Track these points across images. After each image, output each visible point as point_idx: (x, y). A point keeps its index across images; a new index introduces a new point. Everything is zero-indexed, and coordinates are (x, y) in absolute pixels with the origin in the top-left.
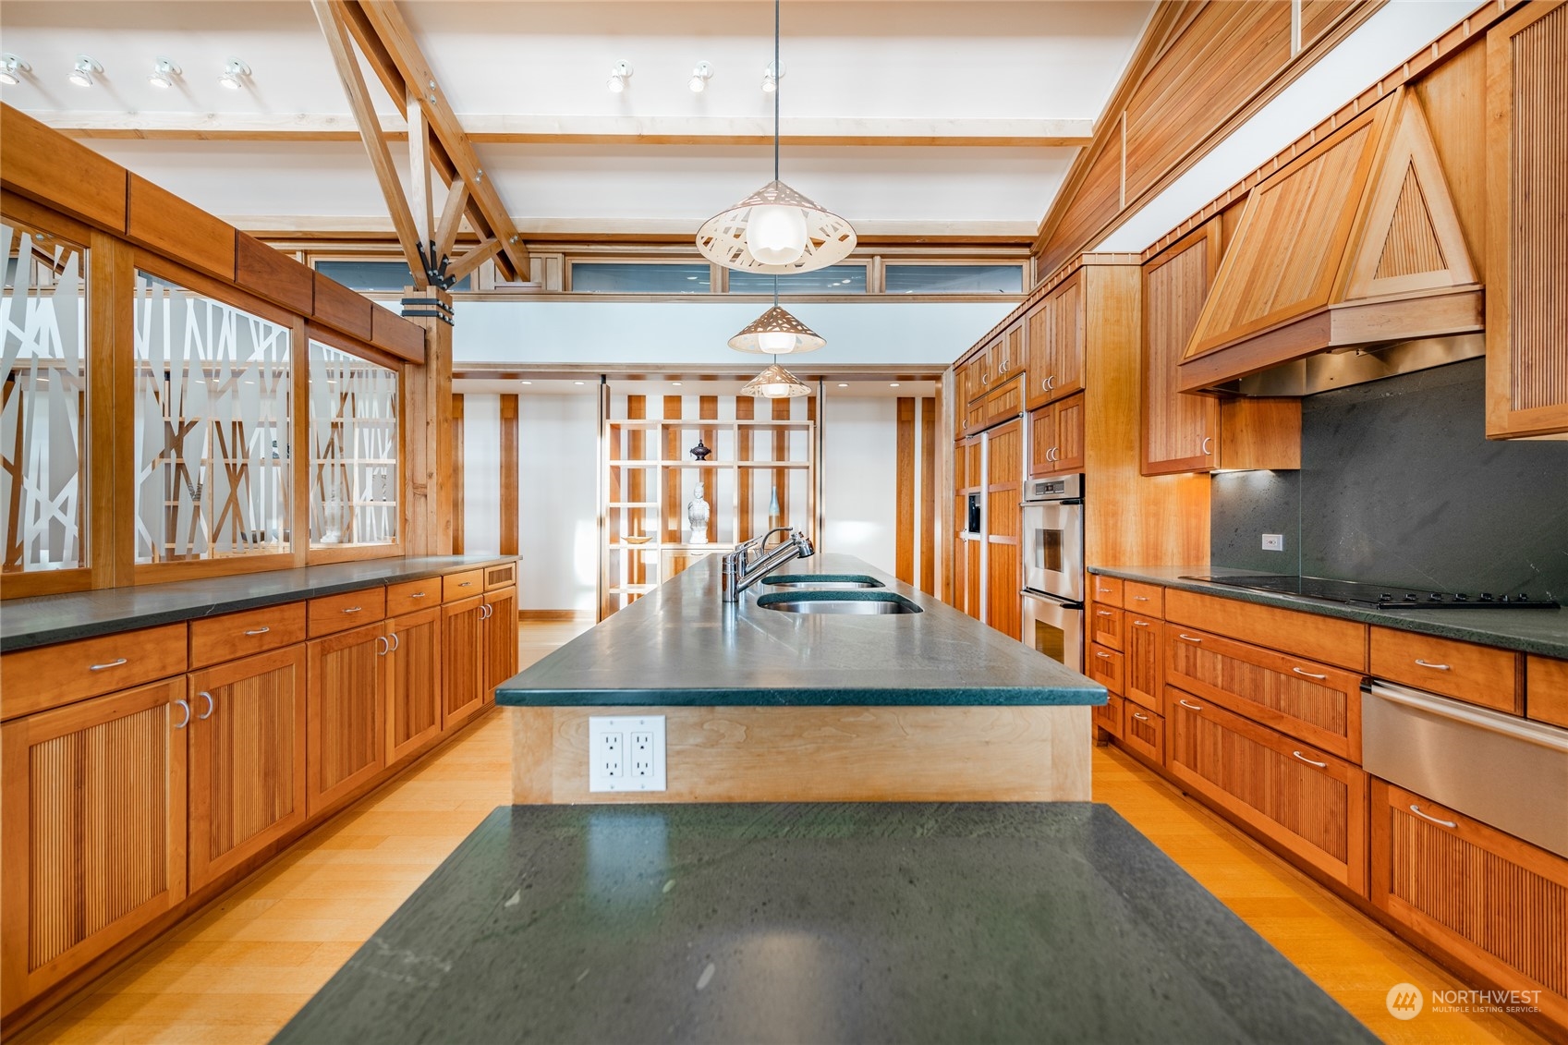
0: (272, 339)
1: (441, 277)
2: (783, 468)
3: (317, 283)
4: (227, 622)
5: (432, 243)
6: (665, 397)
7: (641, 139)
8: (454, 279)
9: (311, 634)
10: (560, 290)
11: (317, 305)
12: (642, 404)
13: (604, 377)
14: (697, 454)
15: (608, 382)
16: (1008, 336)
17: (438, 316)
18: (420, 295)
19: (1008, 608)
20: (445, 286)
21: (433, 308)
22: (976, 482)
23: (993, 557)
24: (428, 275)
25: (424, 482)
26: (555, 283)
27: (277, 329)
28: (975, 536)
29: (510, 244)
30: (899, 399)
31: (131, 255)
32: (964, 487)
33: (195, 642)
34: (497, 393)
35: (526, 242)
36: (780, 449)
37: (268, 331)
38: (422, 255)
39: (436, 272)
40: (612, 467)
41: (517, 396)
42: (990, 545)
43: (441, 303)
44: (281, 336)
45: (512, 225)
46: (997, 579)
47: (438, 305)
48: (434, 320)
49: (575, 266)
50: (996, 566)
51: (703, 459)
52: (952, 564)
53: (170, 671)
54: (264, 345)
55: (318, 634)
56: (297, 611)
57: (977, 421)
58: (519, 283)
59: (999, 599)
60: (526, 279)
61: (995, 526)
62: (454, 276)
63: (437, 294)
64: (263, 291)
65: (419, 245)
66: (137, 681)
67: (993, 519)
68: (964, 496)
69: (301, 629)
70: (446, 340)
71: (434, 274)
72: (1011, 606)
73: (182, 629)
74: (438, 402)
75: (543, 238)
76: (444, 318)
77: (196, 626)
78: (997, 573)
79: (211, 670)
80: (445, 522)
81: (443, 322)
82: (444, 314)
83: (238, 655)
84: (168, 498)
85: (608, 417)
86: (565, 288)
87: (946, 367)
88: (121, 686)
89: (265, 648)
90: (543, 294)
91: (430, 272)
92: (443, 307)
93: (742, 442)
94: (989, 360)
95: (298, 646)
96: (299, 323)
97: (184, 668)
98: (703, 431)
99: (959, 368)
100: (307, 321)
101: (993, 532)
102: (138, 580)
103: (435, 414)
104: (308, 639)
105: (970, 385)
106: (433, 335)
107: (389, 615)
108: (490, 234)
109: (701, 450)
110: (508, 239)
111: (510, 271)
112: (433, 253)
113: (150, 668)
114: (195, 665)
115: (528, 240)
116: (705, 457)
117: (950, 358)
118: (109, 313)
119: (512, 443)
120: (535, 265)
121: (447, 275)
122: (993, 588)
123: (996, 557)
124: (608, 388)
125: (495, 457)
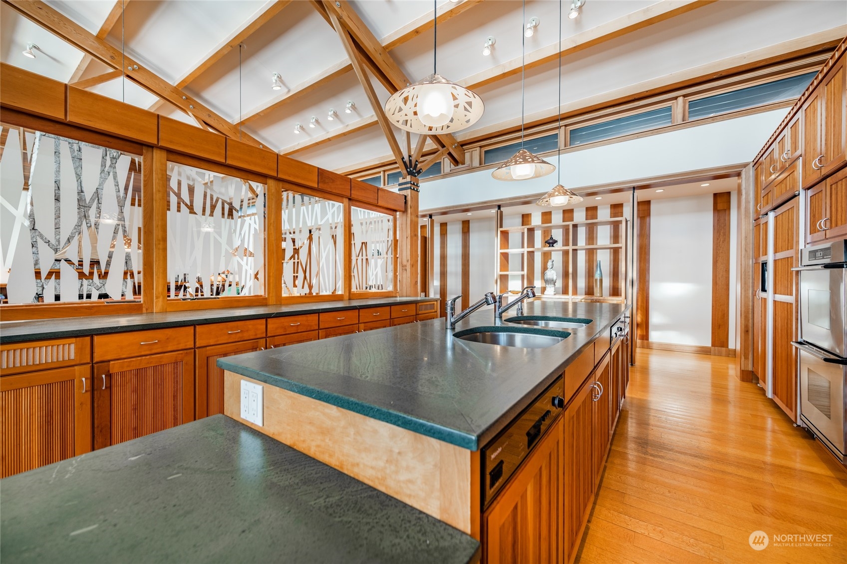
0: (335, 208)
1: (414, 171)
2: (593, 249)
3: (352, 183)
4: (282, 319)
5: (410, 156)
6: (542, 213)
7: (504, 75)
8: (421, 171)
9: (321, 327)
10: (478, 166)
11: (352, 192)
12: (529, 219)
13: (499, 207)
14: (549, 243)
15: (502, 209)
16: (789, 129)
17: (411, 189)
18: (405, 181)
19: (787, 355)
20: (416, 174)
21: (409, 185)
22: (766, 253)
23: (777, 312)
24: (407, 171)
25: (405, 264)
26: (476, 163)
27: (337, 204)
28: (763, 295)
29: (452, 148)
30: (715, 195)
31: (281, 184)
32: (759, 257)
33: (269, 326)
34: (460, 221)
35: (462, 145)
36: (616, 237)
37: (333, 205)
38: (405, 163)
39: (411, 169)
40: (502, 254)
41: (469, 221)
42: (775, 302)
43: (412, 183)
44: (339, 207)
45: (454, 139)
46: (780, 331)
47: (411, 184)
48: (409, 191)
49: (486, 152)
50: (779, 319)
51: (553, 246)
52: (750, 316)
53: (259, 336)
54: (332, 211)
55: (324, 327)
56: (315, 317)
57: (767, 203)
58: (460, 166)
59: (781, 347)
60: (463, 163)
61: (779, 287)
62: (421, 169)
63: (411, 179)
64: (329, 190)
65: (403, 158)
66: (245, 339)
67: (777, 282)
68: (759, 263)
69: (316, 325)
70: (416, 200)
71: (410, 170)
72: (789, 353)
73: (264, 321)
74: (411, 227)
75: (469, 142)
76: (414, 189)
77: (269, 320)
78: (780, 325)
79: (276, 337)
80: (414, 282)
81: (414, 191)
82: (415, 187)
83: (287, 333)
84: (294, 273)
85: (501, 226)
86: (480, 164)
87: (745, 165)
88: (239, 340)
89: (299, 331)
90: (471, 169)
91: (409, 170)
92: (414, 184)
93: (589, 235)
94: (776, 155)
95: (315, 331)
96: (346, 201)
97: (264, 336)
98: (565, 230)
99: (757, 163)
100: (350, 199)
101: (777, 292)
102: (283, 302)
103: (409, 233)
104: (319, 329)
105: (764, 178)
106: (409, 198)
107: (360, 322)
108: (443, 146)
109: (551, 241)
110: (451, 147)
111: (456, 162)
112: (410, 161)
113: (250, 334)
114: (269, 335)
115: (463, 144)
116: (554, 245)
117: (750, 158)
118: (273, 207)
119: (467, 243)
120: (467, 156)
121: (418, 169)
122: (777, 338)
123: (779, 313)
124: (501, 212)
125: (459, 251)
